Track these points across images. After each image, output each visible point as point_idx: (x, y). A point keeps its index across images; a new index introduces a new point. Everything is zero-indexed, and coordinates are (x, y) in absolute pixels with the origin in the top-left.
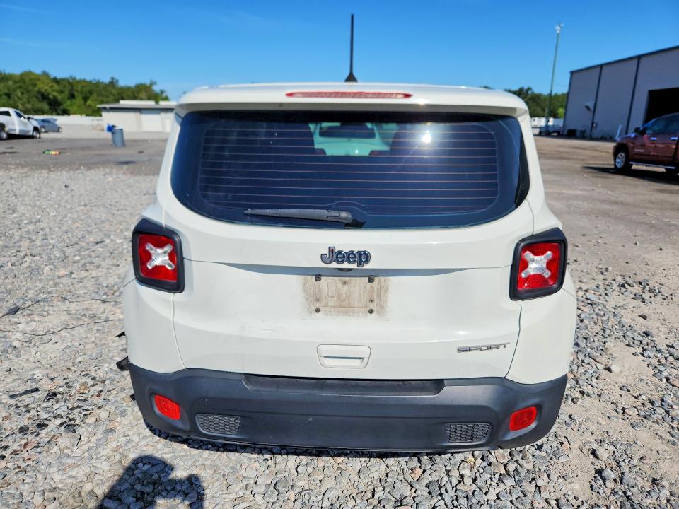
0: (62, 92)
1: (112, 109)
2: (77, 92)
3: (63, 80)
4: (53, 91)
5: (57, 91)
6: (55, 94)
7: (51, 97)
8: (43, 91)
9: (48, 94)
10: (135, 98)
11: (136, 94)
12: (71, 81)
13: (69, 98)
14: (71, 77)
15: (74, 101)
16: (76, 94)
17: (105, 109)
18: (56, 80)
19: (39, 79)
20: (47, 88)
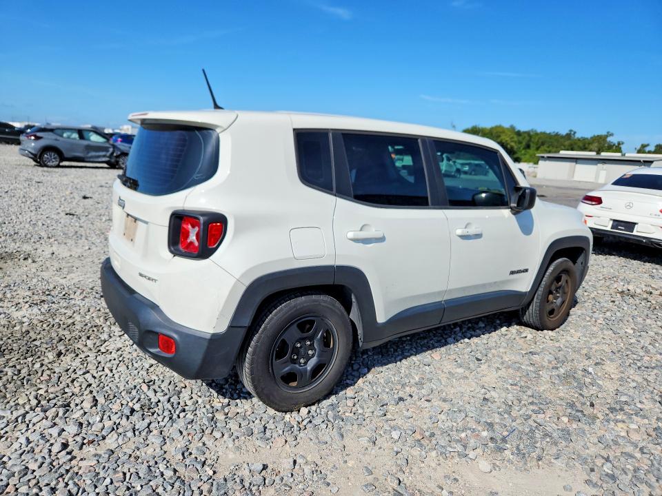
0: (520, 143)
1: (549, 158)
2: (533, 143)
3: (525, 132)
4: (512, 141)
5: (515, 142)
6: (513, 144)
7: (509, 146)
8: (504, 141)
9: (508, 144)
10: (584, 149)
11: (587, 146)
12: (531, 133)
13: (524, 148)
14: (532, 130)
15: (528, 150)
16: (532, 145)
17: (543, 157)
18: (519, 133)
19: (503, 132)
20: (507, 139)
